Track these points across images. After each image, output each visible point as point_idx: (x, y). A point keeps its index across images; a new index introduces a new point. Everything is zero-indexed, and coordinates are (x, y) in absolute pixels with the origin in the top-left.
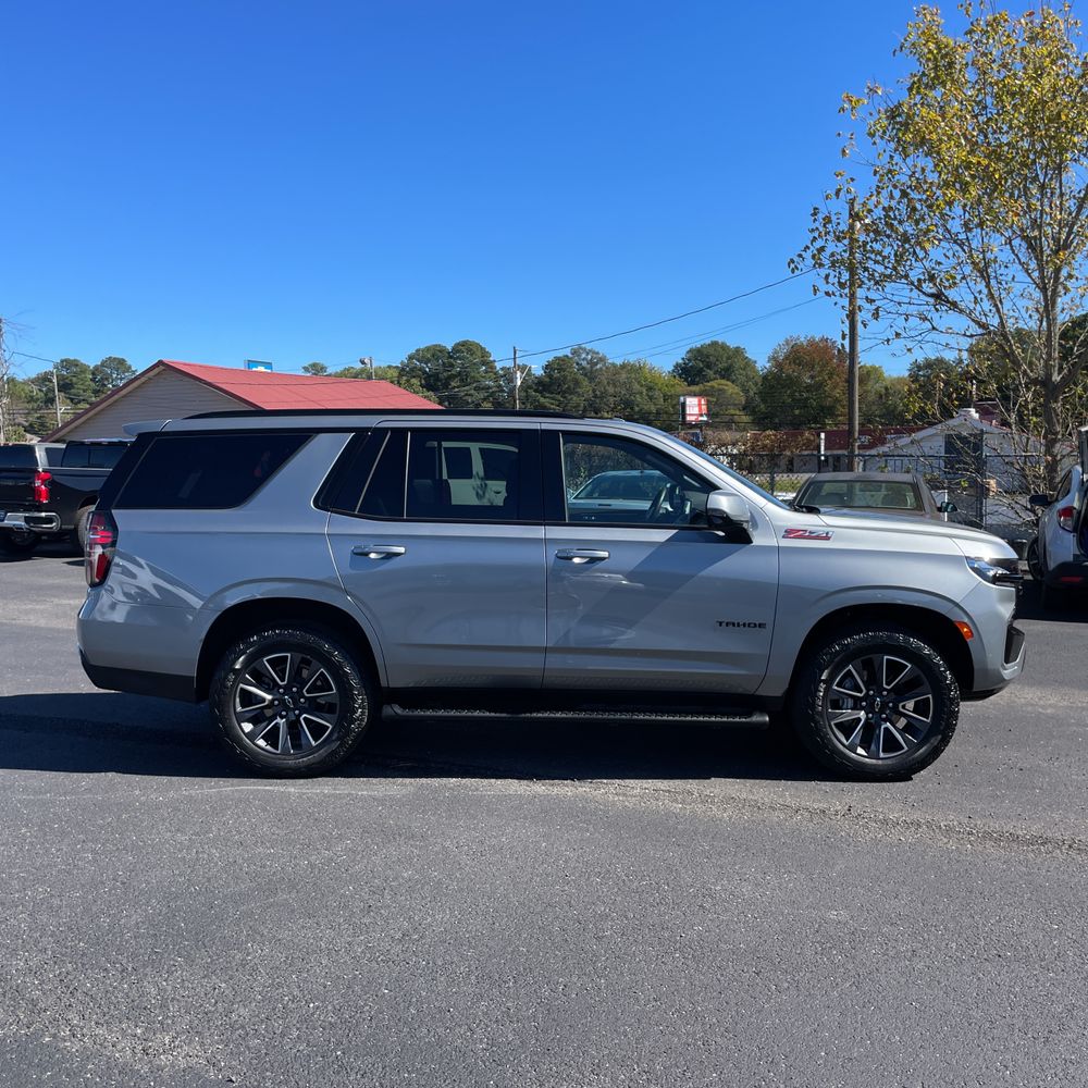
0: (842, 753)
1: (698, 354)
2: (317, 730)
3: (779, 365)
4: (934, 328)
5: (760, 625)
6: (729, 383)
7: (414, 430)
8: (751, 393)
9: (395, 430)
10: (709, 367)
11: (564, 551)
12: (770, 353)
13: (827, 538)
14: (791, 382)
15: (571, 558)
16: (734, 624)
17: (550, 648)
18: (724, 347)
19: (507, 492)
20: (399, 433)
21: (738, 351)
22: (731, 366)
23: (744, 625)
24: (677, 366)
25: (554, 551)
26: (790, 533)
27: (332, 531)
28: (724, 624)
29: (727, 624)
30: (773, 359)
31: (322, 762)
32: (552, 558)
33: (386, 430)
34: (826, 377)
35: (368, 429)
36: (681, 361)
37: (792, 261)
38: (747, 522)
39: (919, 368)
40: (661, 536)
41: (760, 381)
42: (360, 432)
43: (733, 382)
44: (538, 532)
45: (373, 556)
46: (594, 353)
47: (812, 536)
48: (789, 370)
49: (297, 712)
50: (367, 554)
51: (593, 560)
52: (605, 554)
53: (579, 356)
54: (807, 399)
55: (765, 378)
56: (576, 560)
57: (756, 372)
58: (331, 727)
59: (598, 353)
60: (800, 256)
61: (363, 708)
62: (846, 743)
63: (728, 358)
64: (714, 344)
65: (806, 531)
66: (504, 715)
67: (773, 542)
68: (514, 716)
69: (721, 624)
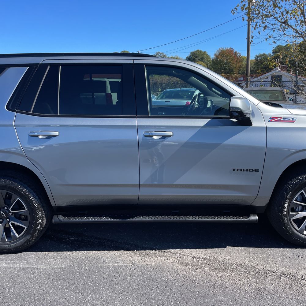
0: (296, 234)
1: (193, 54)
2: (19, 229)
3: (217, 57)
4: (284, 34)
5: (255, 170)
6: (202, 62)
7: (63, 65)
8: (209, 66)
9: (52, 65)
10: (196, 57)
11: (148, 132)
12: (215, 53)
13: (293, 121)
14: (221, 62)
15: (152, 137)
16: (241, 170)
17: (142, 185)
18: (201, 51)
19: (118, 99)
20: (55, 67)
21: (205, 53)
22: (203, 57)
23: (247, 170)
24: (187, 57)
25: (142, 133)
26: (272, 119)
27: (17, 123)
28: (236, 170)
29: (238, 170)
30: (215, 55)
31: (22, 245)
32: (141, 137)
33: (46, 65)
34: (231, 60)
35: (37, 65)
36: (188, 56)
37: (233, 10)
38: (249, 114)
39: (258, 57)
40: (202, 122)
41: (211, 62)
42: (32, 66)
43: (204, 62)
44: (133, 122)
45: (40, 137)
46: (163, 54)
47: (285, 120)
48: (220, 58)
49: (8, 220)
50: (37, 136)
51: (164, 137)
52: (171, 134)
53: (158, 55)
54: (225, 67)
55: (213, 60)
56: (155, 137)
57: (210, 59)
58: (26, 228)
59: (164, 54)
60: (236, 8)
61: (43, 218)
62: (298, 229)
63: (202, 55)
64: (198, 51)
65: (281, 118)
66: (118, 220)
67: (263, 125)
68: (124, 220)
69: (234, 170)
